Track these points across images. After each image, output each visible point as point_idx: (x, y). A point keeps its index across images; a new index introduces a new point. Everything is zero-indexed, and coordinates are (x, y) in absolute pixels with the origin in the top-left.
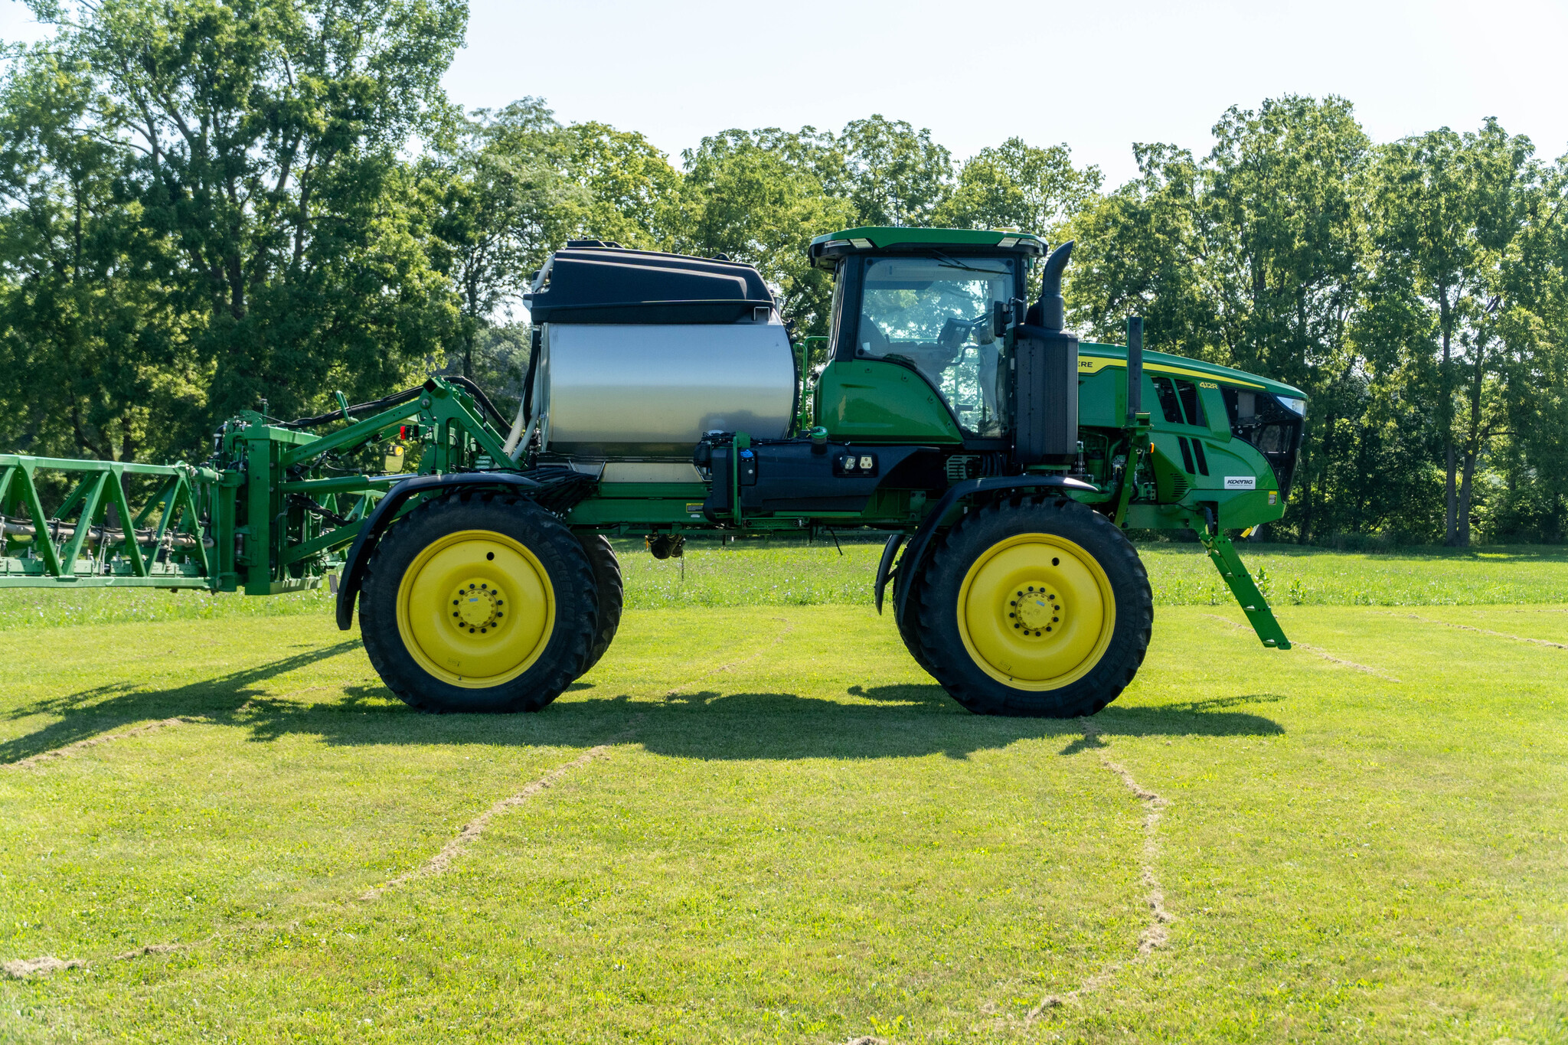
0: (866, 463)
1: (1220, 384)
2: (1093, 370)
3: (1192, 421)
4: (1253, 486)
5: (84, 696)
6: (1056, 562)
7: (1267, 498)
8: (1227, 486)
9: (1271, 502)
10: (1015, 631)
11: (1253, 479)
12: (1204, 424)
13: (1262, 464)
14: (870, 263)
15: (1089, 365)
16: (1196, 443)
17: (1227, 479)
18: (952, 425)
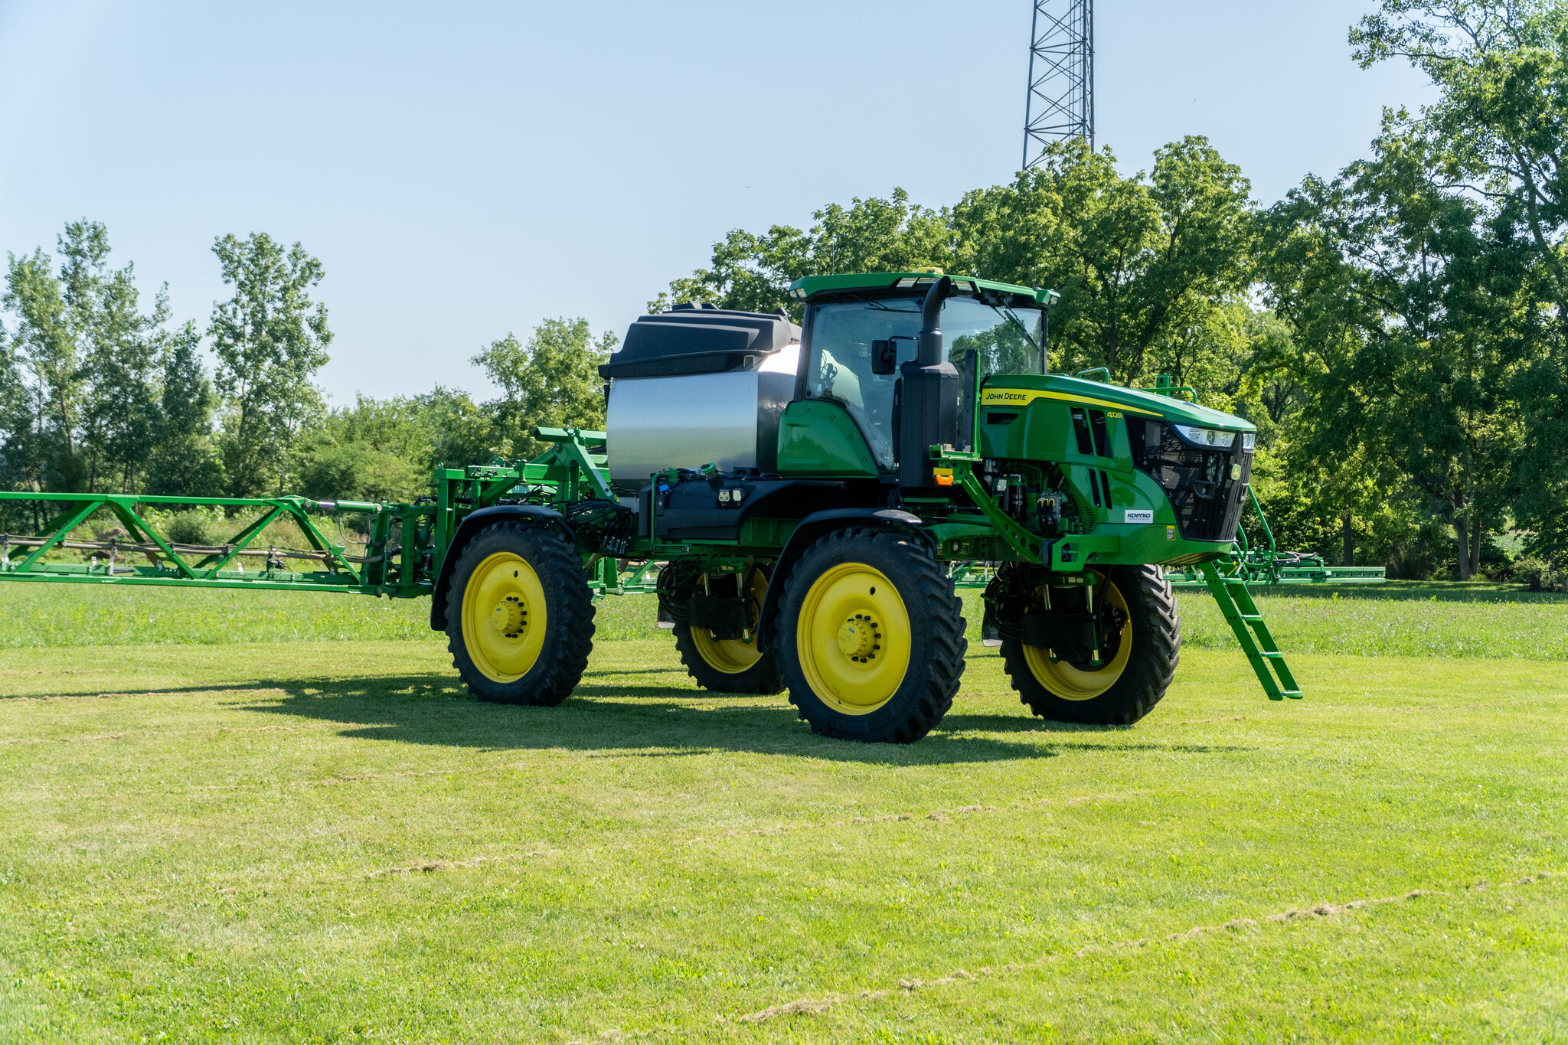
0: (737, 495)
1: (1124, 412)
2: (1025, 403)
3: (1101, 453)
4: (1150, 520)
6: (873, 591)
7: (1165, 534)
8: (1127, 520)
9: (1170, 537)
11: (1151, 512)
12: (1110, 455)
13: (1159, 496)
15: (1023, 397)
16: (1104, 475)
17: (1127, 512)
18: (870, 460)
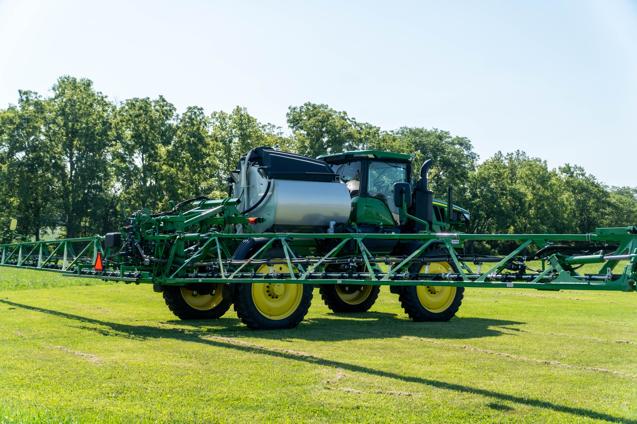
5: (125, 336)
10: (428, 292)
14: (370, 163)
18: (393, 221)
